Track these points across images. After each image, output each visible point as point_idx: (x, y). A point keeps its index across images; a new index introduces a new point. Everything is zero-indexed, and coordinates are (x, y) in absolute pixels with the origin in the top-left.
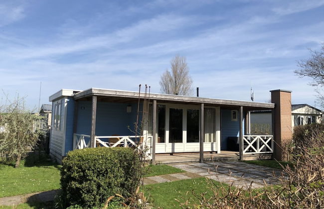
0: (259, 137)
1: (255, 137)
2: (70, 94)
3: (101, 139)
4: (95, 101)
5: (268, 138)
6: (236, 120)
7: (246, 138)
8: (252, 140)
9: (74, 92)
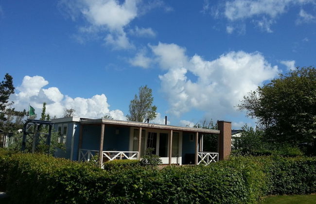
0: (208, 154)
1: (205, 154)
2: (78, 120)
3: (107, 153)
4: (103, 127)
5: (215, 155)
6: (193, 141)
7: (200, 154)
8: (204, 156)
9: (81, 119)
